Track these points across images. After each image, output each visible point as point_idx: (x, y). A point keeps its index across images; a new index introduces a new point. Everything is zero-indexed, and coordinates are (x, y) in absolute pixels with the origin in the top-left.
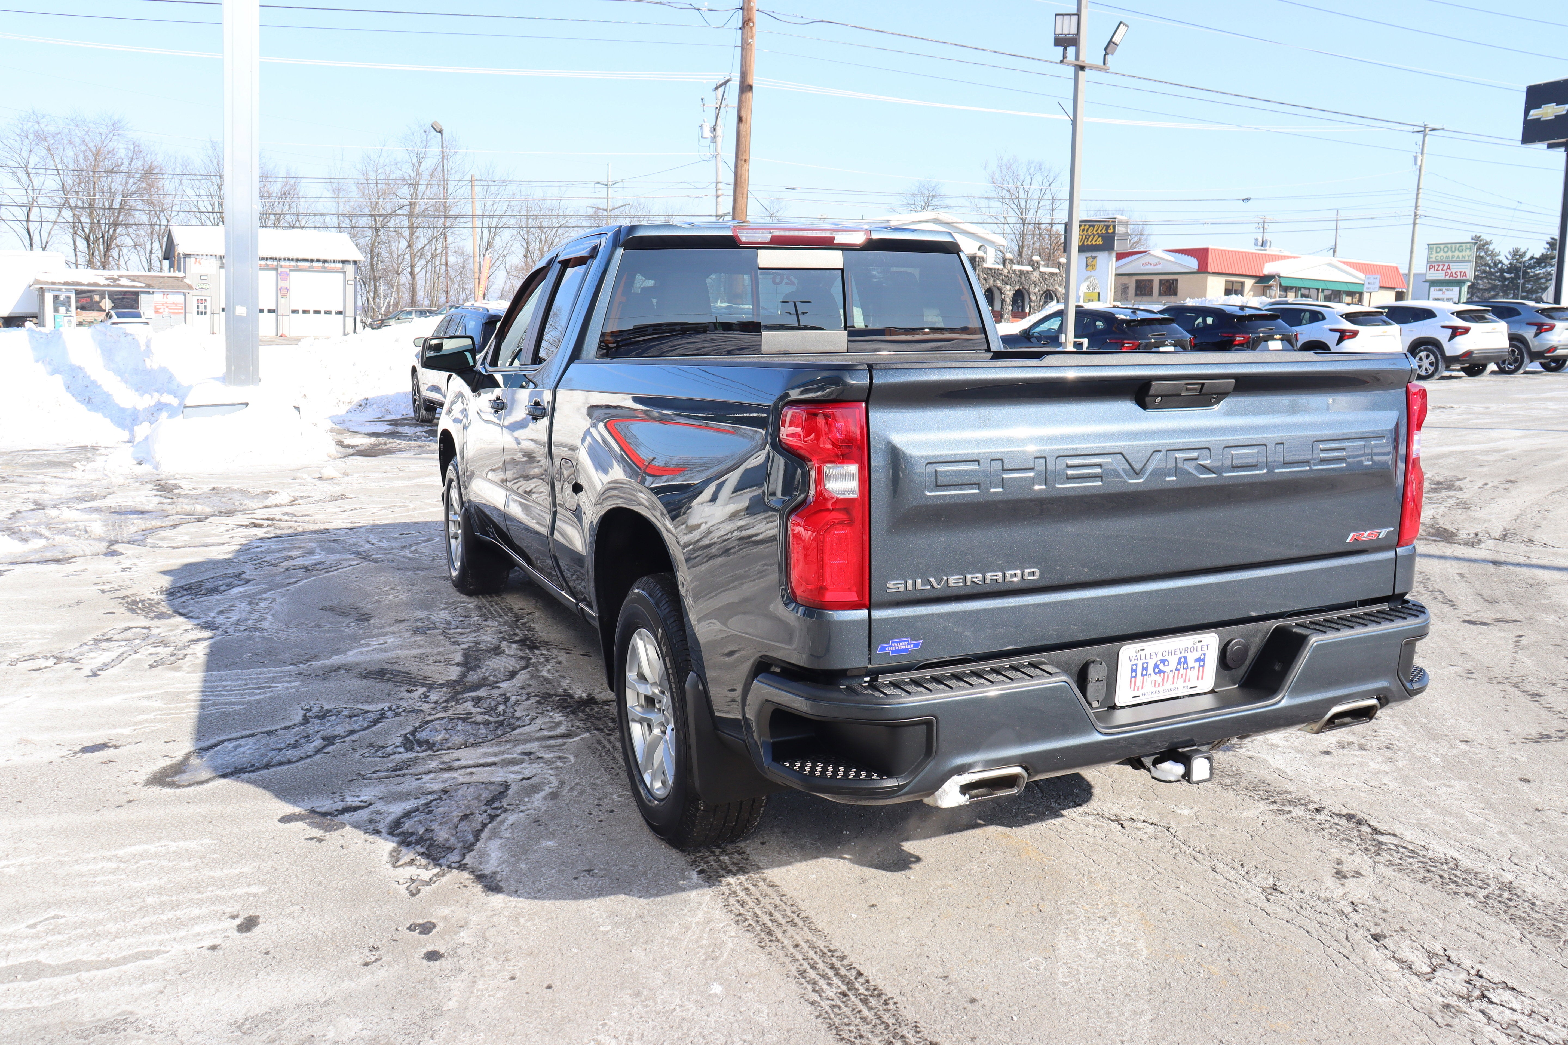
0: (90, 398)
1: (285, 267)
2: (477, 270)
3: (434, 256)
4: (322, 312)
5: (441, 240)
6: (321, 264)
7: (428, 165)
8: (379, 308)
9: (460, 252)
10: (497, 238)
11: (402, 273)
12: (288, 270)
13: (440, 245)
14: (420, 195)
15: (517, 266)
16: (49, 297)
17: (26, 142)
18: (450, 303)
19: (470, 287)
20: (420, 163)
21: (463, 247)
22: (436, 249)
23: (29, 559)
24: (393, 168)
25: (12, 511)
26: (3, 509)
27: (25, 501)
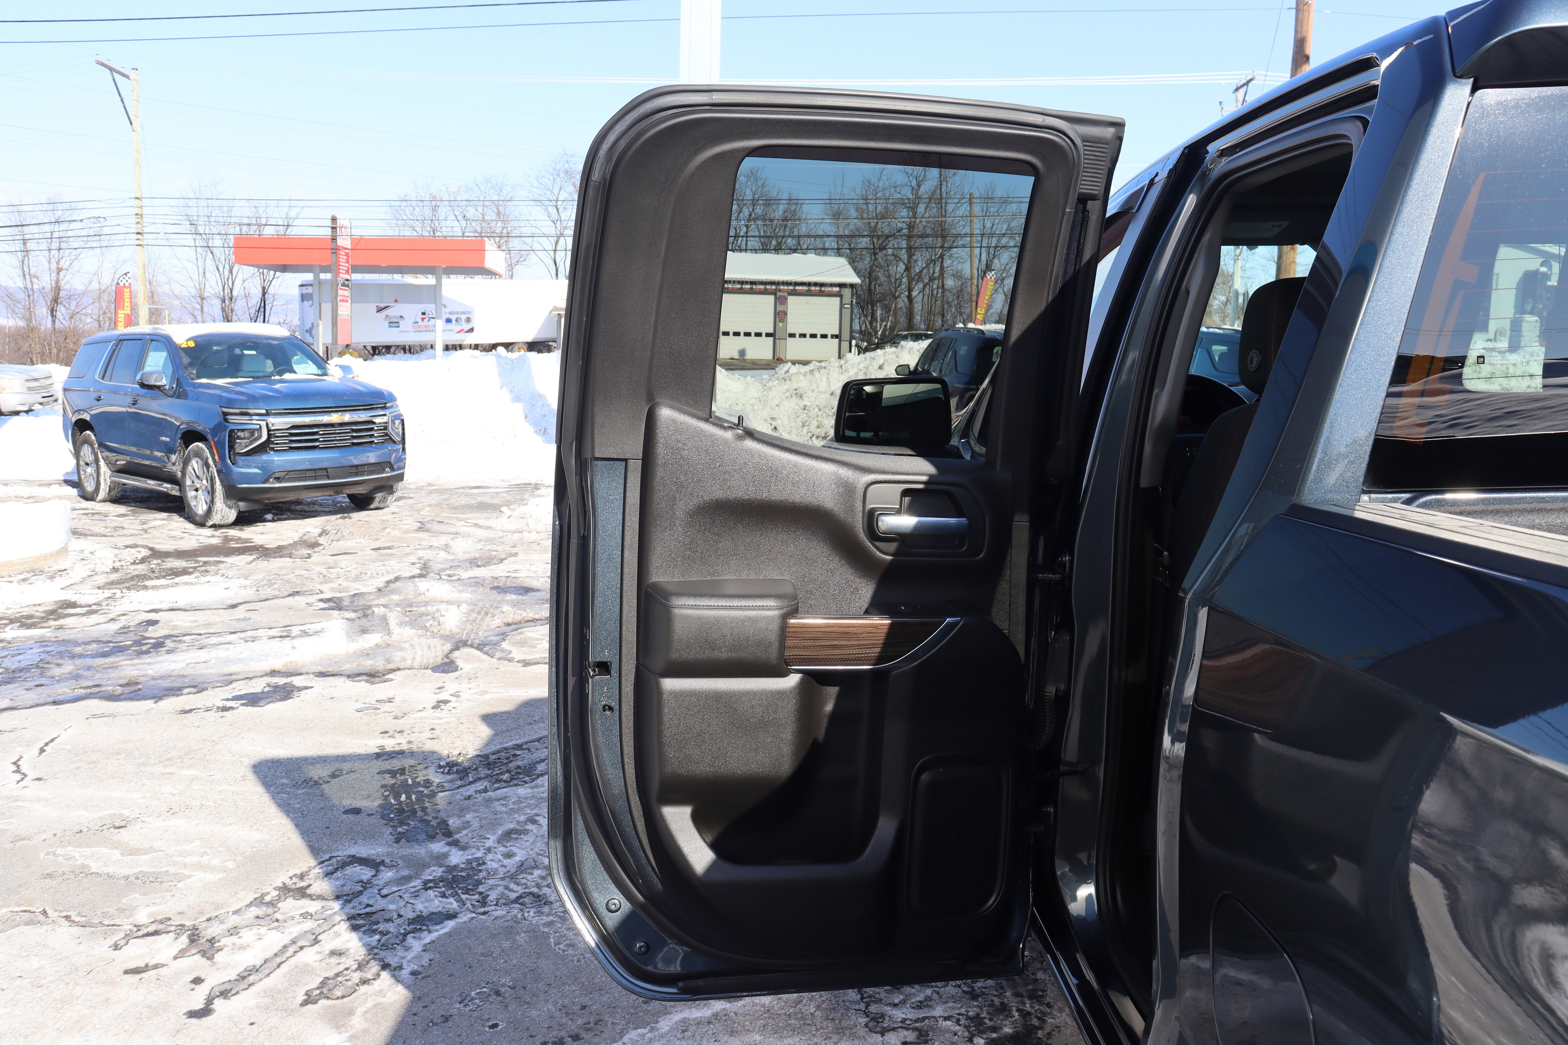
1: (784, 291)
2: (974, 292)
3: (932, 279)
4: (818, 336)
5: (938, 264)
6: (818, 288)
7: (926, 188)
8: (876, 332)
9: (957, 275)
10: (996, 261)
11: (899, 296)
12: (786, 294)
13: (937, 269)
14: (919, 215)
17: (558, 179)
19: (968, 311)
20: (919, 186)
21: (962, 270)
22: (934, 272)
23: (343, 668)
24: (892, 190)
25: (391, 577)
26: (385, 572)
27: (417, 561)
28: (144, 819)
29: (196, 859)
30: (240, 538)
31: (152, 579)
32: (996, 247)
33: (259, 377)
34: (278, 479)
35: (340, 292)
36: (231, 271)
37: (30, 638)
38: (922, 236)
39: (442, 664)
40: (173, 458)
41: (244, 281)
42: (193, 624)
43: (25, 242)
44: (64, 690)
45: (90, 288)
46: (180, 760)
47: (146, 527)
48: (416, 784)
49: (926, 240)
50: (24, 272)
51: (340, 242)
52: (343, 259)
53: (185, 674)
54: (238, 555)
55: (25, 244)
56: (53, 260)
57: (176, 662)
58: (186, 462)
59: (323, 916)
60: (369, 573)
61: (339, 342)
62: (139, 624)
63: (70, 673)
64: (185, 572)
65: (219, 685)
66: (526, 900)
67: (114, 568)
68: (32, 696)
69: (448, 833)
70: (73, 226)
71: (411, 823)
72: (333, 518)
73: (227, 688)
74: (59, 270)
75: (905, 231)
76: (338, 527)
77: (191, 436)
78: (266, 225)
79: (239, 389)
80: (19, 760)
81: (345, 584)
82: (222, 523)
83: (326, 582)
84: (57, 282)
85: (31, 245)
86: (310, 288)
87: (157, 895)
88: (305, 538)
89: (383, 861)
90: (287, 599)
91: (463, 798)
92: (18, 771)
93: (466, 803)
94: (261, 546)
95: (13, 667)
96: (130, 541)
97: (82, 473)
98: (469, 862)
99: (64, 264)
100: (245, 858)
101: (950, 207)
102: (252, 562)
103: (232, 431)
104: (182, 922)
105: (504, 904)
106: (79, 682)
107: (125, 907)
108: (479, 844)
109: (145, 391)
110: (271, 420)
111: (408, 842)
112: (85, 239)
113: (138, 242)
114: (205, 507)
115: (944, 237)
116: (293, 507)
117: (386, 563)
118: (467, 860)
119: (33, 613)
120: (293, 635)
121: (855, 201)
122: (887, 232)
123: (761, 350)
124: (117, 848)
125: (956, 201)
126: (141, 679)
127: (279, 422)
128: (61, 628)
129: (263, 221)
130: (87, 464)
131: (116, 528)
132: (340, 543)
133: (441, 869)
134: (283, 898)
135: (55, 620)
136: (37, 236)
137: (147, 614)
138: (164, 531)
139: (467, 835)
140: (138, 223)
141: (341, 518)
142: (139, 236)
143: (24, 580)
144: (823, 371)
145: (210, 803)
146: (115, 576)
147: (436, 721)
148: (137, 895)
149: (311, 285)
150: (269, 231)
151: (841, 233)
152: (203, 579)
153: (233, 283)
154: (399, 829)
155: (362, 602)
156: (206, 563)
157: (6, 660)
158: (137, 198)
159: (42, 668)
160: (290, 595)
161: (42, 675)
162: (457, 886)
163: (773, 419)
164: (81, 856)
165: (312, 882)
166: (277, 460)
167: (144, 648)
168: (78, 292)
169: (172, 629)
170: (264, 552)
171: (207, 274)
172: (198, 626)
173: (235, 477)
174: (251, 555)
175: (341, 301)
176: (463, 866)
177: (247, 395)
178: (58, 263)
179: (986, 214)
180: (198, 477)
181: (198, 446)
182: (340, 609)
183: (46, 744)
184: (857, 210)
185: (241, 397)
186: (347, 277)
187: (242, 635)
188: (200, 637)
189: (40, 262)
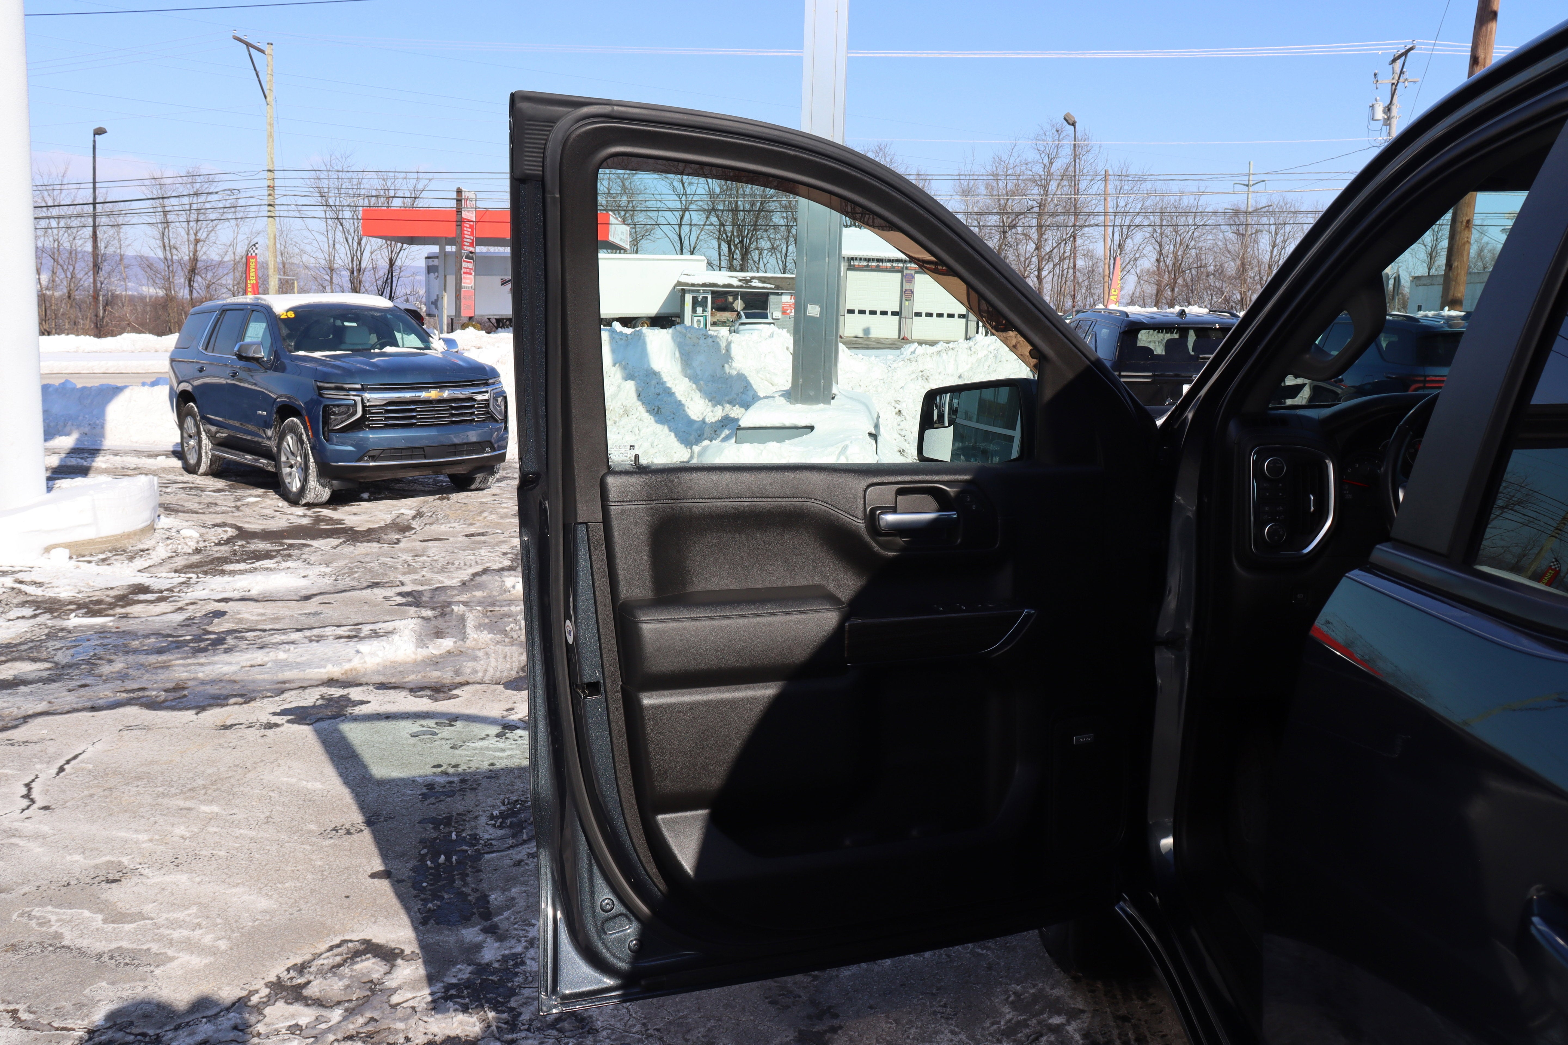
0: (659, 408)
1: (911, 269)
2: (1106, 273)
3: (1062, 259)
4: (945, 315)
5: (1069, 244)
7: (1059, 165)
9: (1089, 255)
10: (1129, 241)
12: (913, 272)
13: (1068, 248)
14: (1050, 193)
15: (1148, 271)
16: (689, 298)
18: (1077, 308)
19: (1098, 292)
20: (1051, 163)
21: (1093, 250)
22: (1064, 252)
23: (407, 680)
24: (1023, 168)
25: (479, 569)
26: (473, 563)
27: (509, 550)
28: (142, 871)
29: (185, 933)
30: (331, 519)
31: (232, 562)
32: (1129, 226)
33: (358, 350)
34: (373, 458)
35: (464, 265)
36: (359, 243)
37: (91, 627)
38: (1054, 214)
39: (516, 678)
40: (269, 433)
41: (372, 253)
42: (260, 618)
43: (165, 213)
44: (105, 692)
45: (226, 259)
46: (203, 792)
47: (239, 503)
48: (461, 840)
49: (1058, 218)
50: (164, 243)
51: (465, 214)
52: (467, 232)
53: (237, 678)
54: (325, 538)
55: (165, 215)
56: (191, 232)
57: (230, 663)
58: (281, 438)
59: (314, 1032)
60: (457, 563)
61: (462, 315)
62: (205, 615)
63: (118, 672)
64: (267, 555)
65: (269, 694)
66: (566, 1025)
67: (197, 549)
68: (71, 699)
69: (487, 915)
70: (210, 198)
71: (446, 896)
72: (431, 498)
73: (277, 698)
74: (197, 241)
75: (1036, 210)
76: (434, 509)
77: (286, 410)
78: (394, 197)
79: (337, 362)
80: (33, 781)
81: (429, 575)
82: (316, 501)
83: (409, 573)
84: (196, 251)
85: (171, 217)
86: (436, 260)
87: (127, 986)
88: (398, 520)
89: (402, 951)
90: (365, 591)
91: (512, 863)
92: (27, 796)
93: (514, 870)
94: (351, 529)
95: (64, 662)
96: (219, 519)
97: (185, 445)
98: (505, 959)
99: (202, 235)
100: (243, 935)
101: (1083, 185)
102: (337, 546)
103: (326, 407)
104: (145, 1030)
105: (539, 1029)
106: (124, 685)
107: (85, 1001)
108: (521, 933)
109: (243, 363)
110: (367, 395)
111: (438, 924)
112: (221, 211)
113: (270, 214)
114: (299, 485)
115: (1076, 215)
116: (392, 485)
117: (477, 552)
118: (503, 956)
119: (104, 597)
120: (362, 635)
121: (985, 177)
122: (1017, 210)
123: (886, 328)
124: (100, 911)
125: (1089, 178)
126: (190, 684)
127: (374, 398)
128: (125, 616)
129: (392, 193)
130: (190, 437)
131: (209, 505)
132: (433, 527)
133: (470, 969)
134: (272, 1001)
135: (123, 607)
136: (177, 208)
137: (217, 604)
138: (256, 509)
139: (508, 919)
140: (270, 195)
141: (439, 499)
142: (270, 208)
143: (104, 560)
144: (951, 352)
145: (222, 853)
146: (196, 558)
147: (497, 754)
148: (104, 984)
149: (437, 257)
150: (397, 203)
151: (970, 210)
152: (284, 565)
153: (362, 254)
154: (430, 905)
155: (443, 598)
156: (291, 546)
157: (60, 652)
158: (269, 171)
159: (93, 664)
160: (368, 587)
161: (90, 673)
162: (485, 996)
163: (897, 402)
164: (57, 921)
165: (312, 978)
166: (374, 437)
167: (202, 645)
168: (214, 263)
169: (237, 623)
170: (352, 535)
171: (337, 246)
172: (265, 620)
173: (328, 454)
174: (339, 538)
175: (464, 273)
176: (496, 965)
177: (343, 369)
178: (196, 235)
179: (1119, 192)
180: (293, 453)
181: (293, 421)
182: (417, 604)
183: (68, 762)
184: (987, 188)
185: (336, 371)
186: (471, 249)
187: (308, 633)
188: (263, 634)
189: (179, 233)
